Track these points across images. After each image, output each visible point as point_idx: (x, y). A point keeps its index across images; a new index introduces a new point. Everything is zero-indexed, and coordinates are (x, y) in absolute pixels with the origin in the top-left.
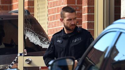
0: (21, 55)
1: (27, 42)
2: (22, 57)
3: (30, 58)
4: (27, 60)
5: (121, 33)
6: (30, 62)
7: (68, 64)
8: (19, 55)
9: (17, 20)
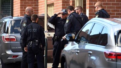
0: (46, 32)
1: (48, 26)
2: (46, 33)
3: (49, 33)
4: (48, 34)
5: (95, 23)
6: (49, 35)
7: (73, 36)
8: (45, 32)
9: (44, 18)
